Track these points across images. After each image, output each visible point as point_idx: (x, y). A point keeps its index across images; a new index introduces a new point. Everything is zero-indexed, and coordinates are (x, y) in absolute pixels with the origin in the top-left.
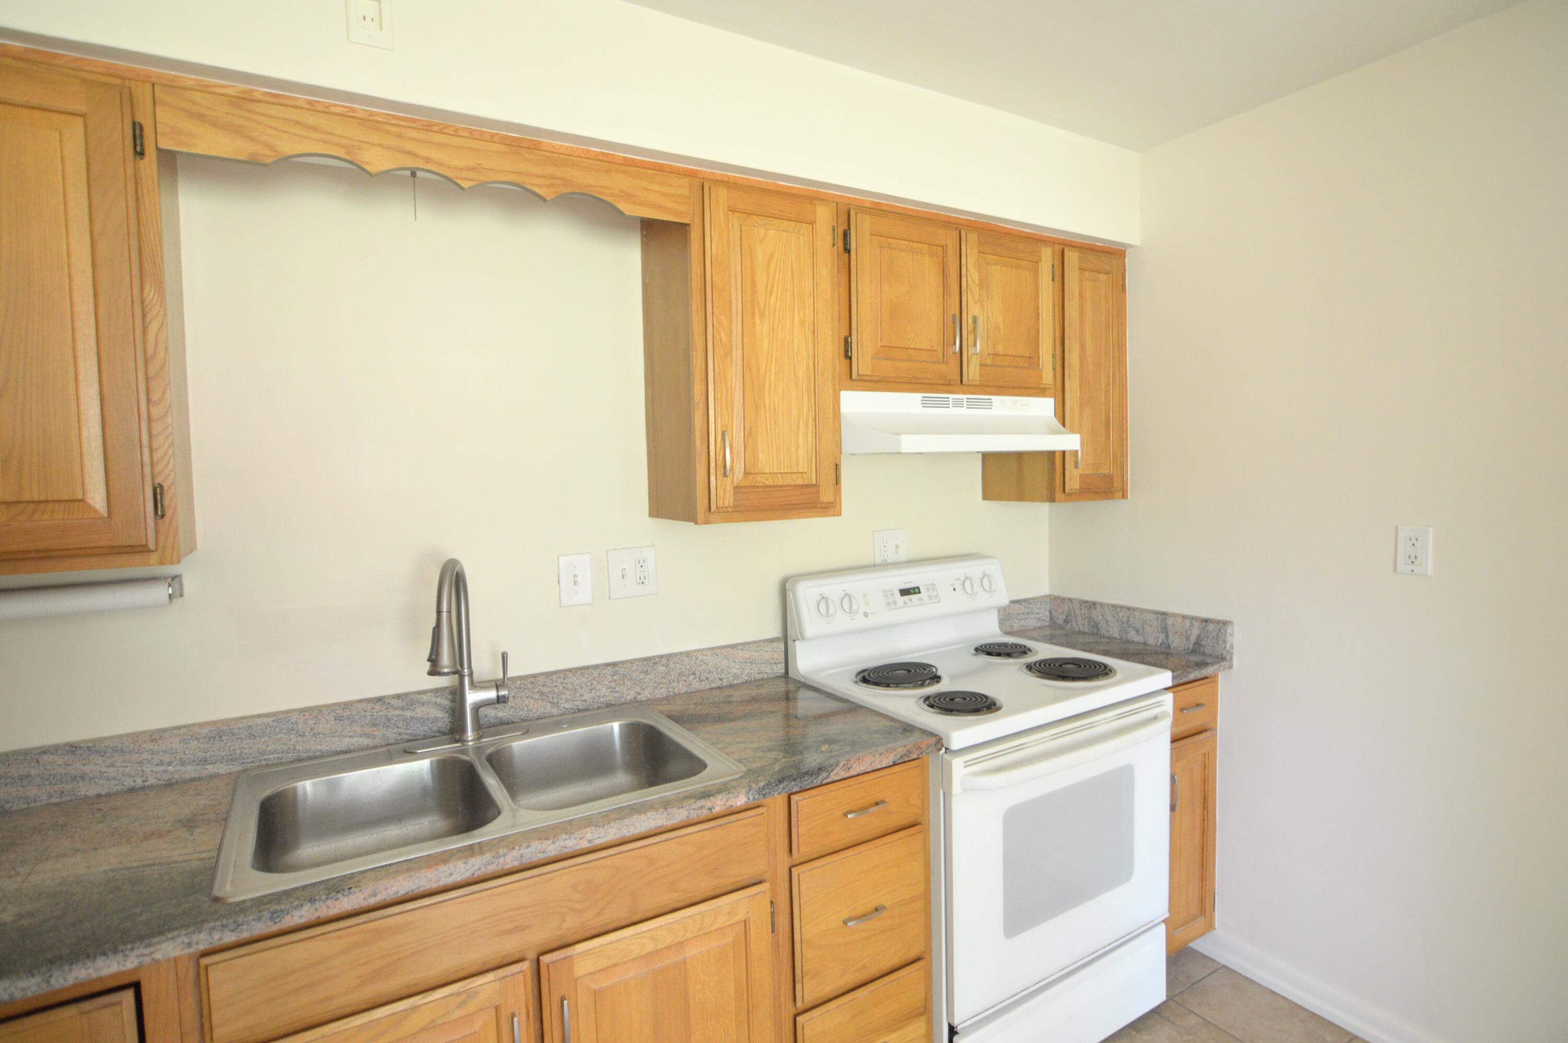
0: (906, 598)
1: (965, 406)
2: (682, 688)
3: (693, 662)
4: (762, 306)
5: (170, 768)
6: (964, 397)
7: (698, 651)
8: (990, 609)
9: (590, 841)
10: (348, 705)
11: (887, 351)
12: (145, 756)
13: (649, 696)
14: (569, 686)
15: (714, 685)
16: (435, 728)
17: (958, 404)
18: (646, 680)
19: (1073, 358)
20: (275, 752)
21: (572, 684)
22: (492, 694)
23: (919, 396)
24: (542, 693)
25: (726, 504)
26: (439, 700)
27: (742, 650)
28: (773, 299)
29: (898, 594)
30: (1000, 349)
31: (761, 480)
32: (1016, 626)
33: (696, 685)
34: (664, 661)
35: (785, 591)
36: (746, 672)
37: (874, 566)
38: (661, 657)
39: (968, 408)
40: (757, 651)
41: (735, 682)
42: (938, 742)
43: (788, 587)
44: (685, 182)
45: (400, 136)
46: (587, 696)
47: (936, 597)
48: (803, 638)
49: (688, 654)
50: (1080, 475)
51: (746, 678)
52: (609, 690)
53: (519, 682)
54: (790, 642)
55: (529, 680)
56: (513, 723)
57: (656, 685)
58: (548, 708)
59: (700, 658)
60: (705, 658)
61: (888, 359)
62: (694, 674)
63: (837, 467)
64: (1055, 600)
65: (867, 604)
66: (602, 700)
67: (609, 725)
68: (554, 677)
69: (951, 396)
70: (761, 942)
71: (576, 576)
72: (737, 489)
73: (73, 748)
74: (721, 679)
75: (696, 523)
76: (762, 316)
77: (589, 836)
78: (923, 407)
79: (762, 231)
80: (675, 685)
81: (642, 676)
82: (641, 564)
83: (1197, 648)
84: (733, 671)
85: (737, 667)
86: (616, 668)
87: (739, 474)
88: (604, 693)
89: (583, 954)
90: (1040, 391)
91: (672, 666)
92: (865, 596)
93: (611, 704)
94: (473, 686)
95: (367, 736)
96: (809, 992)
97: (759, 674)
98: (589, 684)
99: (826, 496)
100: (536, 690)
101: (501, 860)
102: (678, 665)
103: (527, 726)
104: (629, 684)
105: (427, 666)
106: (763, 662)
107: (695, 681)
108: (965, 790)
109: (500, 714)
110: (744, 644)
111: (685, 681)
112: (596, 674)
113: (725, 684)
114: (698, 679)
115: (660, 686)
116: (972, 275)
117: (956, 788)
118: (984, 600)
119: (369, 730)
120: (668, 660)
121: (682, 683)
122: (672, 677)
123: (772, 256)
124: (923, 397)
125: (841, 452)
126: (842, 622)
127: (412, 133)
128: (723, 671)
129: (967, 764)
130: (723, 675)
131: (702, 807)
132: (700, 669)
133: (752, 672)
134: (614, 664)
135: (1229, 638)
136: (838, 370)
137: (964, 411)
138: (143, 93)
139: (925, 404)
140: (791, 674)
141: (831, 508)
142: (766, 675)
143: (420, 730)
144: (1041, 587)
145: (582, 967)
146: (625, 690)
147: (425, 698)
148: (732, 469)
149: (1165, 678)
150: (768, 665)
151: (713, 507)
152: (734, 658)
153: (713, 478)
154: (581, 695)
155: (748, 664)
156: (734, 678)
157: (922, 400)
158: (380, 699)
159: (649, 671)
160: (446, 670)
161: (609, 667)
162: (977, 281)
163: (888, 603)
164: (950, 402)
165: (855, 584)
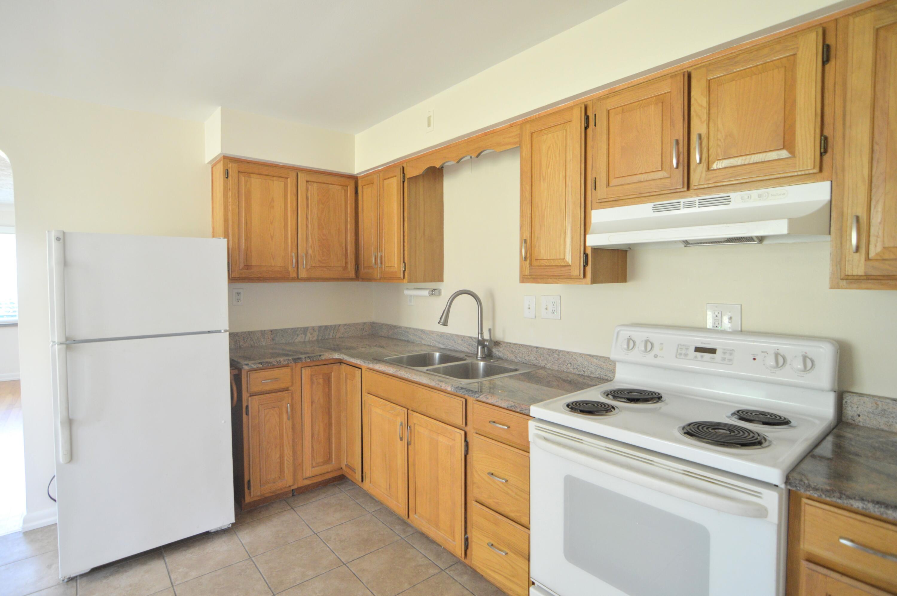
0: (699, 354)
1: (697, 206)
2: (564, 368)
3: (570, 357)
4: (544, 175)
5: (434, 342)
6: (697, 199)
7: (573, 353)
10: (464, 337)
11: (620, 181)
12: (431, 337)
13: (550, 367)
14: (521, 351)
15: (580, 373)
17: (690, 205)
18: (549, 359)
20: (450, 345)
21: (522, 351)
23: (651, 205)
24: (512, 351)
25: (526, 274)
27: (596, 359)
29: (693, 349)
31: (543, 263)
33: (571, 369)
34: (557, 353)
36: (598, 372)
38: (556, 350)
39: (699, 207)
40: (604, 362)
46: (527, 358)
47: (730, 360)
48: (617, 360)
49: (568, 353)
51: (598, 376)
52: (535, 358)
53: (505, 344)
55: (508, 344)
56: (503, 359)
57: (553, 363)
58: (514, 358)
59: (574, 356)
60: (576, 357)
61: (621, 185)
62: (571, 363)
65: (661, 350)
66: (532, 362)
68: (516, 346)
69: (682, 201)
71: (529, 305)
72: (532, 267)
73: (422, 331)
74: (584, 371)
78: (654, 212)
80: (561, 366)
81: (547, 356)
82: (553, 304)
84: (590, 369)
85: (593, 368)
86: (538, 349)
87: (531, 259)
88: (532, 359)
90: (804, 179)
92: (662, 344)
93: (535, 365)
95: (468, 348)
97: (605, 376)
98: (527, 353)
99: (575, 272)
100: (510, 349)
102: (563, 357)
104: (542, 358)
106: (608, 369)
107: (571, 367)
109: (500, 355)
110: (598, 356)
111: (567, 366)
112: (530, 350)
113: (586, 374)
114: (572, 367)
115: (555, 364)
118: (791, 376)
119: (468, 347)
120: (559, 352)
121: (564, 367)
122: (561, 362)
124: (654, 205)
128: (585, 367)
130: (585, 369)
132: (574, 362)
133: (601, 373)
134: (537, 348)
136: (588, 199)
137: (695, 210)
139: (656, 209)
140: (611, 382)
142: (609, 378)
146: (541, 360)
148: (526, 257)
150: (611, 373)
152: (591, 362)
154: (525, 357)
155: (599, 368)
156: (591, 373)
157: (653, 208)
158: (471, 338)
159: (551, 355)
161: (535, 348)
163: (681, 354)
164: (682, 206)
165: (654, 335)
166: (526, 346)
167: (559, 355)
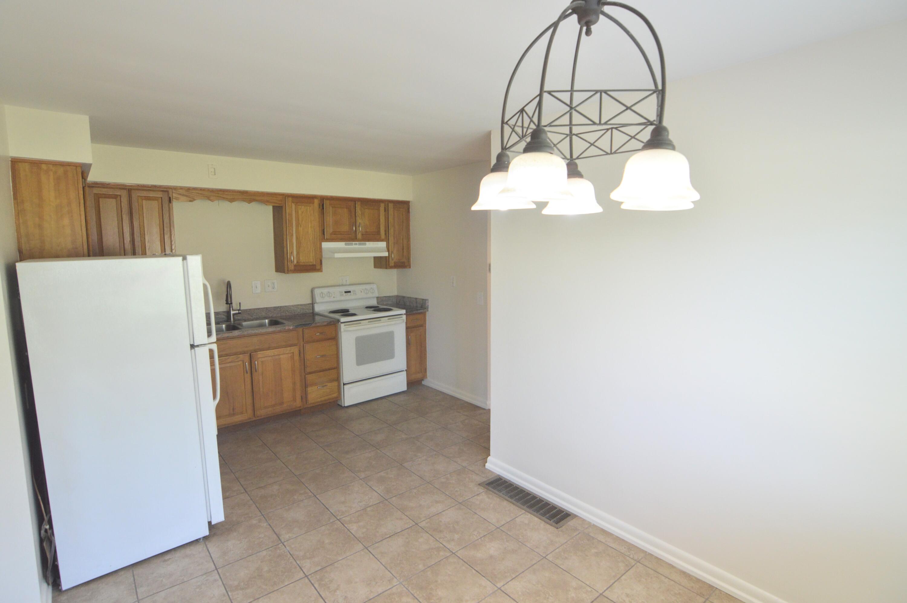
0: (346, 294)
2: (284, 314)
4: (300, 223)
6: (358, 243)
7: (288, 305)
8: (373, 298)
9: (261, 332)
11: (334, 233)
13: (275, 316)
15: (293, 314)
16: (223, 320)
17: (356, 244)
18: (275, 312)
19: (391, 231)
21: (256, 312)
22: (237, 312)
23: (344, 243)
24: (248, 314)
25: (292, 269)
26: (224, 314)
27: (301, 306)
28: (303, 222)
29: (344, 292)
30: (368, 230)
31: (301, 264)
32: (385, 303)
33: (288, 314)
35: (312, 291)
36: (302, 312)
37: (339, 285)
38: (279, 307)
39: (359, 245)
40: (305, 306)
41: (299, 314)
42: (338, 321)
43: (313, 290)
44: (281, 197)
45: (218, 194)
46: (260, 314)
47: (356, 294)
48: (316, 303)
49: (286, 306)
50: (394, 262)
54: (314, 304)
56: (241, 319)
57: (277, 313)
58: (251, 316)
59: (288, 307)
60: (290, 307)
61: (335, 234)
63: (321, 261)
64: (397, 296)
65: (335, 295)
66: (263, 316)
67: (265, 320)
68: (253, 310)
69: (354, 243)
70: (297, 357)
71: (256, 286)
72: (295, 266)
75: (285, 273)
76: (301, 226)
77: (260, 331)
79: (300, 207)
81: (273, 311)
82: (273, 283)
83: (421, 307)
84: (298, 311)
85: (300, 310)
86: (267, 309)
87: (295, 262)
88: (264, 314)
89: (259, 353)
90: (382, 241)
91: (281, 309)
92: (334, 293)
94: (233, 310)
96: (308, 370)
97: (305, 312)
98: (260, 312)
99: (318, 267)
101: (244, 333)
102: (283, 309)
103: (245, 321)
105: (225, 302)
106: (306, 309)
108: (345, 331)
109: (238, 316)
110: (301, 304)
112: (261, 310)
113: (296, 314)
114: (288, 312)
116: (359, 212)
117: (342, 330)
118: (370, 295)
122: (282, 311)
123: (303, 212)
125: (322, 257)
126: (327, 299)
127: (221, 193)
128: (295, 311)
129: (345, 325)
131: (283, 328)
132: (289, 310)
135: (427, 304)
136: (321, 237)
137: (357, 246)
138: (170, 191)
139: (346, 245)
140: (314, 313)
141: (320, 270)
142: (307, 312)
143: (221, 320)
144: (395, 293)
145: (259, 356)
146: (269, 314)
147: (221, 313)
148: (293, 261)
149: (404, 311)
150: (308, 310)
151: (289, 270)
152: (298, 308)
153: (289, 263)
154: (258, 315)
159: (275, 310)
160: (230, 303)
162: (361, 214)
163: (341, 295)
164: (354, 244)
165: (331, 290)
166: (258, 309)
167: (280, 309)
